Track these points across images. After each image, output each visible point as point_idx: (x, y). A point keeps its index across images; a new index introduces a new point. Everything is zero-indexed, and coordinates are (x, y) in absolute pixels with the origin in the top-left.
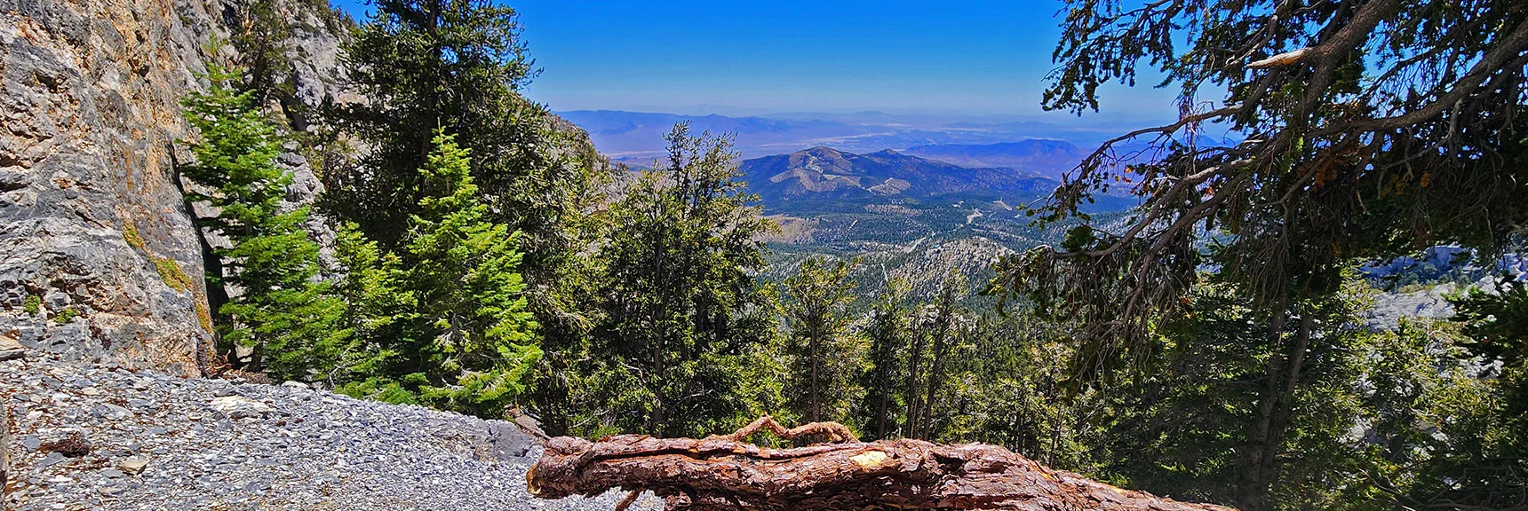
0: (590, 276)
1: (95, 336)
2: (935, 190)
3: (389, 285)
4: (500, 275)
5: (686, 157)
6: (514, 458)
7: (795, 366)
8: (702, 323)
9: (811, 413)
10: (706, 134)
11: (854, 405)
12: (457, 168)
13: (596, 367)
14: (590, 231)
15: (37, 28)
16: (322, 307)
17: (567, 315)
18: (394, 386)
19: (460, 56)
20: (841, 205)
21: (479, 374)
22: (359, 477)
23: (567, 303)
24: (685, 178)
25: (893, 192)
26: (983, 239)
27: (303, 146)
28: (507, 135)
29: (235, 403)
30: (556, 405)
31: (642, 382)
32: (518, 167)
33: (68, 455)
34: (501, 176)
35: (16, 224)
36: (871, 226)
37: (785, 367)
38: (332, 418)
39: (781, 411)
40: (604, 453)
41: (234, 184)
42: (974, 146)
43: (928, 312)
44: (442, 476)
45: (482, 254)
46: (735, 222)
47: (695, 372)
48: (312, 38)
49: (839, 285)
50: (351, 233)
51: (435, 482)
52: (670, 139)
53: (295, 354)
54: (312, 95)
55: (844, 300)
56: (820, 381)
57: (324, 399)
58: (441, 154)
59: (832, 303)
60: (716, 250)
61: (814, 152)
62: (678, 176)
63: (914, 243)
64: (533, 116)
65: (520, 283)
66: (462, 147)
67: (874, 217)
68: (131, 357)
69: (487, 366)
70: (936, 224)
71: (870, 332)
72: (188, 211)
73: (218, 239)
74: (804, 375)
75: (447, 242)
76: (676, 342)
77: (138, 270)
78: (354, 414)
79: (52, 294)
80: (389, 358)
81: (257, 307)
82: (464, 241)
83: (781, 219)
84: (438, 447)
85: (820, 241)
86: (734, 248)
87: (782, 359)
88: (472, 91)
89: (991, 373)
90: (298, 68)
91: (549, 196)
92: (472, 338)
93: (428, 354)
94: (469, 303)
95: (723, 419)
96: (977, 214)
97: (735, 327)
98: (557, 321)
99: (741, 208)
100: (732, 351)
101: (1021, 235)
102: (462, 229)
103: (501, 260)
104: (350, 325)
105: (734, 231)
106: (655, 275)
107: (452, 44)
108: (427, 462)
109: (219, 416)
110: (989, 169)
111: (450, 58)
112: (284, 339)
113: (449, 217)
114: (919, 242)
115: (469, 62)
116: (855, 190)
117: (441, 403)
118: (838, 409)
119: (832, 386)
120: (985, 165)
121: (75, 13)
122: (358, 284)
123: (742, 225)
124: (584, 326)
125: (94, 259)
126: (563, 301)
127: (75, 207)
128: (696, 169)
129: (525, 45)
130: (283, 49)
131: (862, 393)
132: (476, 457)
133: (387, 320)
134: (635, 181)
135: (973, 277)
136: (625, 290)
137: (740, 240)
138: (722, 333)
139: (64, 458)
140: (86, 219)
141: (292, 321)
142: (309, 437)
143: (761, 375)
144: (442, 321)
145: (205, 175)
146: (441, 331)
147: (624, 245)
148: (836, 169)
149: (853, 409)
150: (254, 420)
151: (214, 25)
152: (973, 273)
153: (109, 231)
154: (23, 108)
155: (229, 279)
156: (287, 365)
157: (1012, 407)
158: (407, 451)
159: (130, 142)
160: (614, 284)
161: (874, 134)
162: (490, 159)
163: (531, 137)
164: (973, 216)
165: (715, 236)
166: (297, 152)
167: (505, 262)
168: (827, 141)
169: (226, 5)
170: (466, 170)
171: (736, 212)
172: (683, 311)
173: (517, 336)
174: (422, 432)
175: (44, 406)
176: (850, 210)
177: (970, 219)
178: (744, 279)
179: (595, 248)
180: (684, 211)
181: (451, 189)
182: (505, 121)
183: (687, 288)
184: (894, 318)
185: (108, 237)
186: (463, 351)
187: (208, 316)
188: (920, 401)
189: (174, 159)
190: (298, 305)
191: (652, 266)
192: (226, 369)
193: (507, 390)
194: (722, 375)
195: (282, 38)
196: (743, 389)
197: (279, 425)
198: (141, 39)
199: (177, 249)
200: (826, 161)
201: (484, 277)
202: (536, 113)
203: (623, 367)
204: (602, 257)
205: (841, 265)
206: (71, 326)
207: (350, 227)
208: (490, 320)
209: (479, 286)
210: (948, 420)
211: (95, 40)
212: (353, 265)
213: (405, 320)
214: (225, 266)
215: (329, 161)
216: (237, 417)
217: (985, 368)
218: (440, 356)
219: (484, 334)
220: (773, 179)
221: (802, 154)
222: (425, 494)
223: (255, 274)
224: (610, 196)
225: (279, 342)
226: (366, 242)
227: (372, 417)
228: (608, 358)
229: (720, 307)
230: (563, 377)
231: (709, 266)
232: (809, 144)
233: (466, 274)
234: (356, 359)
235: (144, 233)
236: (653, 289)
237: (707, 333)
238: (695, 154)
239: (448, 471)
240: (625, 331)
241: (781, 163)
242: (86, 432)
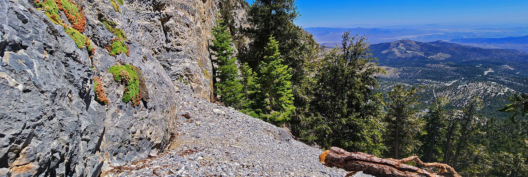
0: (311, 84)
1: (191, 89)
2: (465, 59)
3: (254, 82)
4: (284, 81)
5: (348, 43)
6: (286, 141)
7: (388, 127)
8: (350, 105)
9: (395, 147)
10: (356, 35)
11: (416, 148)
12: (275, 47)
13: (310, 115)
14: (311, 68)
15: (187, 12)
16: (237, 86)
17: (302, 96)
18: (253, 112)
19: (277, 12)
20: (414, 63)
21: (276, 112)
22: (245, 138)
23: (303, 92)
24: (347, 51)
25: (442, 59)
26: (493, 83)
27: (234, 40)
28: (289, 36)
29: (218, 111)
30: (296, 125)
31: (326, 123)
32: (292, 47)
33: (186, 118)
34: (286, 49)
35: (180, 60)
36: (428, 73)
37: (384, 127)
38: (239, 119)
39: (381, 144)
40: (357, 158)
41: (221, 51)
42: (491, 39)
43: (458, 113)
44: (266, 142)
45: (280, 74)
46: (366, 68)
47: (346, 122)
48: (238, 9)
49: (412, 97)
50: (246, 66)
51: (264, 144)
52: (342, 37)
53: (230, 99)
54: (237, 25)
55: (414, 103)
56: (399, 135)
57: (237, 113)
58: (271, 43)
59: (408, 104)
60: (357, 78)
61: (402, 42)
62: (345, 51)
63: (451, 82)
64: (297, 30)
65: (290, 85)
66: (277, 41)
67: (430, 69)
68: (198, 95)
69: (279, 110)
70: (465, 74)
71: (426, 118)
72: (210, 58)
73: (216, 66)
74: (393, 132)
75: (270, 70)
76: (339, 110)
77: (200, 73)
78: (244, 119)
79: (185, 77)
80: (252, 103)
81: (223, 85)
82: (275, 70)
83: (385, 68)
84: (265, 133)
85: (402, 78)
86: (365, 78)
87: (382, 124)
88: (279, 23)
89: (495, 147)
90: (234, 18)
91: (299, 56)
92: (275, 100)
93: (263, 104)
94: (275, 89)
95: (356, 142)
96: (490, 70)
97: (364, 108)
98: (299, 98)
99: (369, 63)
100: (361, 117)
101: (519, 82)
102: (275, 66)
103: (285, 77)
104: (243, 92)
105: (366, 72)
106: (333, 86)
107: (275, 9)
108: (262, 137)
109: (215, 114)
110: (500, 50)
111: (274, 13)
112: (228, 94)
113: (271, 62)
114: (455, 81)
115: (280, 13)
116: (421, 57)
117: (265, 119)
118: (408, 148)
119: (406, 138)
120: (498, 48)
121: (194, 8)
122: (246, 80)
123: (369, 69)
124: (308, 101)
125: (193, 69)
126: (301, 91)
127: (190, 56)
128: (352, 48)
129: (296, 7)
130: (231, 13)
131: (420, 144)
132: (275, 139)
133: (253, 92)
134: (328, 52)
135: (486, 100)
136: (322, 90)
137: (368, 75)
138: (358, 110)
139: (186, 119)
140: (192, 59)
141: (230, 90)
142: (234, 123)
143: (373, 128)
144: (267, 94)
145: (214, 48)
146: (266, 97)
147: (323, 74)
148: (412, 48)
149: (415, 149)
150: (222, 116)
151: (216, 8)
152: (486, 98)
153: (196, 62)
154: (183, 32)
155: (217, 76)
156: (228, 102)
157: (509, 167)
158: (257, 132)
159: (201, 40)
160: (319, 87)
161: (433, 34)
162: (283, 44)
163: (296, 37)
164: (488, 72)
165: (358, 73)
166: (232, 41)
167: (286, 77)
168: (409, 37)
169: (219, 2)
170: (277, 48)
171: (367, 65)
172: (343, 99)
173: (288, 101)
174: (261, 127)
175: (183, 105)
176: (418, 66)
177: (486, 73)
178: (369, 90)
179: (313, 75)
180: (346, 63)
181: (273, 53)
182: (288, 32)
183: (345, 91)
184: (439, 114)
185: (195, 64)
186: (272, 104)
187: (212, 86)
188: (451, 154)
189: (209, 44)
190: (232, 85)
191: (333, 82)
192: (216, 101)
193: (284, 118)
194: (357, 126)
195: (231, 10)
196: (365, 132)
197: (227, 119)
198: (205, 13)
199: (208, 68)
200: (408, 45)
201: (280, 82)
202: (298, 29)
203: (320, 117)
204: (315, 78)
205: (413, 89)
206: (187, 85)
207: (246, 64)
208: (281, 95)
209: (278, 84)
210: (467, 165)
211: (196, 14)
212: (246, 75)
213: (257, 93)
214: (217, 73)
215: (239, 44)
216: (218, 115)
217: (490, 144)
218: (266, 105)
219: (279, 100)
220: (382, 52)
221: (397, 42)
222: (262, 147)
223: (223, 76)
224: (319, 57)
225: (227, 95)
226: (249, 68)
227: (249, 120)
228: (314, 113)
229: (358, 100)
230: (300, 117)
231: (354, 84)
232: (400, 38)
233: (275, 80)
234: (244, 102)
235: (202, 63)
236: (332, 90)
237: (352, 109)
238: (352, 42)
239: (267, 141)
240: (321, 104)
241: (387, 46)
242: (190, 113)
